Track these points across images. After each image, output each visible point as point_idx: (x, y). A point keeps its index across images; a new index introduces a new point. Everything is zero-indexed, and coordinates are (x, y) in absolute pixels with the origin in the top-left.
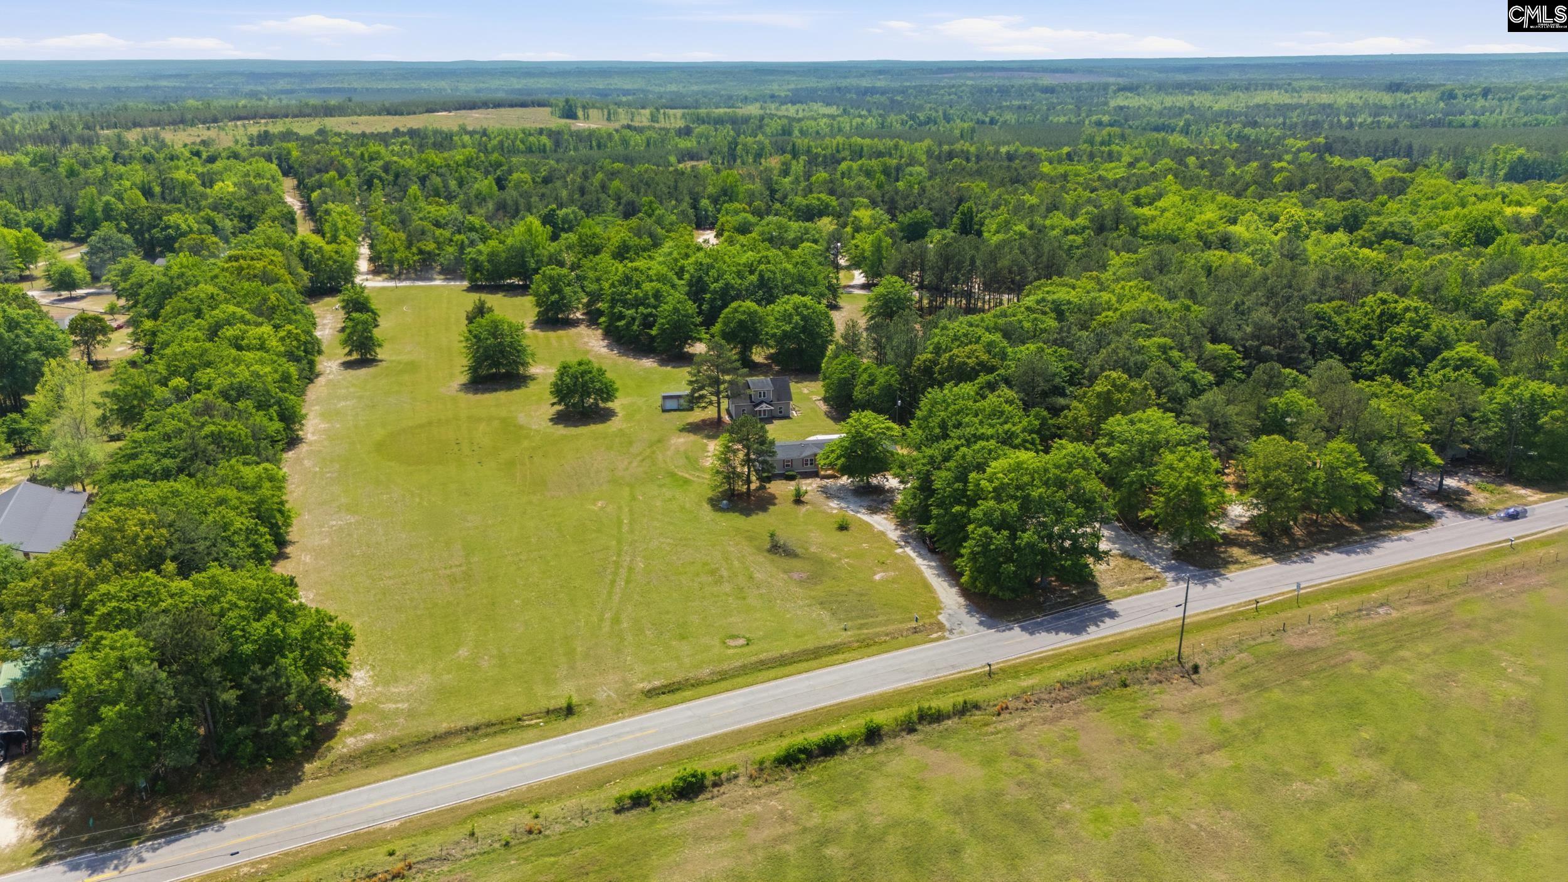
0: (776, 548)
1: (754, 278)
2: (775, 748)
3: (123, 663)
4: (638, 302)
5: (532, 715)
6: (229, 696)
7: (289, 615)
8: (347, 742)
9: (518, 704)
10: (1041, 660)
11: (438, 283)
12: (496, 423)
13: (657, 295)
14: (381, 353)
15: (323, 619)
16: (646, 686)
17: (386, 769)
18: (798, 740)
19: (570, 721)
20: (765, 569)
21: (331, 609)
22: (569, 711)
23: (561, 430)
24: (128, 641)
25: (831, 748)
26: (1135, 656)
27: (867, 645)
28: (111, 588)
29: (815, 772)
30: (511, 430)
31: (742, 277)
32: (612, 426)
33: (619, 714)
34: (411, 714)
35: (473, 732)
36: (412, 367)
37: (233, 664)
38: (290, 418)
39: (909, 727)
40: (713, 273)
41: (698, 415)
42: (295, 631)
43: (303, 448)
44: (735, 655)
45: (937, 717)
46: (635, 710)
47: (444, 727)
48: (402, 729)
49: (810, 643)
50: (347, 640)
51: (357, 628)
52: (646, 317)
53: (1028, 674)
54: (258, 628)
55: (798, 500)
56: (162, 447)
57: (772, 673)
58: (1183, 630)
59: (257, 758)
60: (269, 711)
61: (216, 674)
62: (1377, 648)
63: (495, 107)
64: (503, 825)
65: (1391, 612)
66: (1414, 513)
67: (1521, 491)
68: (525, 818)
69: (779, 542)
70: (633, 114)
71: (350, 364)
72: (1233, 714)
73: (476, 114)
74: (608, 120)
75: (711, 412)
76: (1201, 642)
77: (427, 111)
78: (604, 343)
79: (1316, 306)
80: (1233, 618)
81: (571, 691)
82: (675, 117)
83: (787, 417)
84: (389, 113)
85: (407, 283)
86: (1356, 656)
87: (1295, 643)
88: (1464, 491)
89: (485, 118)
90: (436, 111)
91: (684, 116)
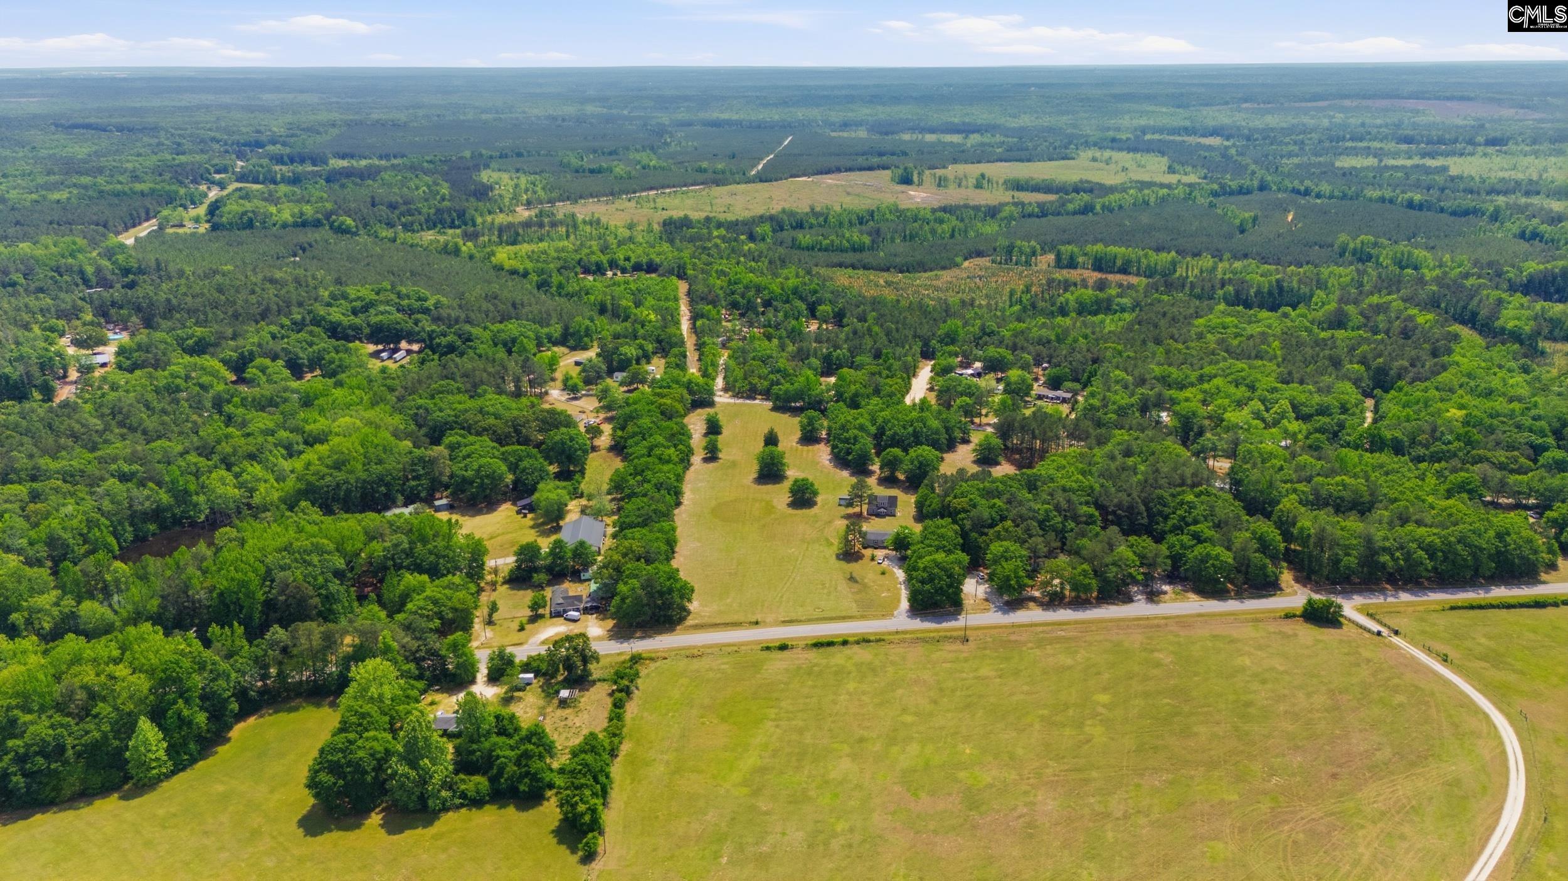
0: (852, 579)
1: (910, 430)
3: (633, 589)
4: (847, 441)
5: (746, 623)
6: (660, 602)
7: (677, 580)
8: (690, 621)
9: (742, 619)
10: (918, 630)
11: (757, 402)
12: (763, 504)
13: (856, 438)
14: (720, 455)
15: (686, 583)
16: (781, 619)
17: (701, 631)
18: (820, 641)
19: (756, 626)
20: (843, 587)
21: (689, 580)
22: (757, 623)
23: (791, 511)
24: (634, 582)
25: (830, 644)
26: (948, 634)
27: (863, 617)
28: (629, 566)
29: (822, 650)
30: (769, 508)
31: (905, 428)
32: (815, 510)
33: (771, 626)
34: (710, 617)
35: (726, 625)
36: (734, 464)
37: (661, 594)
38: (678, 493)
39: (858, 643)
40: (890, 425)
41: (851, 511)
42: (678, 586)
43: (682, 508)
44: (817, 614)
45: (868, 641)
46: (777, 625)
47: (719, 622)
48: (706, 620)
49: (844, 614)
50: (693, 591)
51: (696, 588)
52: (848, 449)
53: (912, 634)
54: (668, 583)
55: (873, 559)
56: (637, 513)
57: (822, 622)
58: (966, 629)
59: (664, 622)
60: (669, 608)
61: (657, 595)
62: (1041, 643)
63: (846, 171)
64: (730, 649)
65: (1063, 633)
66: (1129, 599)
67: (1192, 596)
68: (736, 648)
69: (854, 575)
70: (961, 180)
71: (706, 460)
72: (965, 655)
73: (829, 180)
74: (939, 185)
75: (857, 509)
76: (980, 633)
77: (791, 176)
78: (829, 457)
79: (1159, 492)
80: (1001, 627)
81: (759, 617)
82: (997, 183)
83: (894, 516)
84: (761, 181)
85: (741, 401)
86: (1030, 645)
87: (1013, 638)
88: (1165, 593)
89: (836, 185)
90: (798, 176)
91: (1005, 182)
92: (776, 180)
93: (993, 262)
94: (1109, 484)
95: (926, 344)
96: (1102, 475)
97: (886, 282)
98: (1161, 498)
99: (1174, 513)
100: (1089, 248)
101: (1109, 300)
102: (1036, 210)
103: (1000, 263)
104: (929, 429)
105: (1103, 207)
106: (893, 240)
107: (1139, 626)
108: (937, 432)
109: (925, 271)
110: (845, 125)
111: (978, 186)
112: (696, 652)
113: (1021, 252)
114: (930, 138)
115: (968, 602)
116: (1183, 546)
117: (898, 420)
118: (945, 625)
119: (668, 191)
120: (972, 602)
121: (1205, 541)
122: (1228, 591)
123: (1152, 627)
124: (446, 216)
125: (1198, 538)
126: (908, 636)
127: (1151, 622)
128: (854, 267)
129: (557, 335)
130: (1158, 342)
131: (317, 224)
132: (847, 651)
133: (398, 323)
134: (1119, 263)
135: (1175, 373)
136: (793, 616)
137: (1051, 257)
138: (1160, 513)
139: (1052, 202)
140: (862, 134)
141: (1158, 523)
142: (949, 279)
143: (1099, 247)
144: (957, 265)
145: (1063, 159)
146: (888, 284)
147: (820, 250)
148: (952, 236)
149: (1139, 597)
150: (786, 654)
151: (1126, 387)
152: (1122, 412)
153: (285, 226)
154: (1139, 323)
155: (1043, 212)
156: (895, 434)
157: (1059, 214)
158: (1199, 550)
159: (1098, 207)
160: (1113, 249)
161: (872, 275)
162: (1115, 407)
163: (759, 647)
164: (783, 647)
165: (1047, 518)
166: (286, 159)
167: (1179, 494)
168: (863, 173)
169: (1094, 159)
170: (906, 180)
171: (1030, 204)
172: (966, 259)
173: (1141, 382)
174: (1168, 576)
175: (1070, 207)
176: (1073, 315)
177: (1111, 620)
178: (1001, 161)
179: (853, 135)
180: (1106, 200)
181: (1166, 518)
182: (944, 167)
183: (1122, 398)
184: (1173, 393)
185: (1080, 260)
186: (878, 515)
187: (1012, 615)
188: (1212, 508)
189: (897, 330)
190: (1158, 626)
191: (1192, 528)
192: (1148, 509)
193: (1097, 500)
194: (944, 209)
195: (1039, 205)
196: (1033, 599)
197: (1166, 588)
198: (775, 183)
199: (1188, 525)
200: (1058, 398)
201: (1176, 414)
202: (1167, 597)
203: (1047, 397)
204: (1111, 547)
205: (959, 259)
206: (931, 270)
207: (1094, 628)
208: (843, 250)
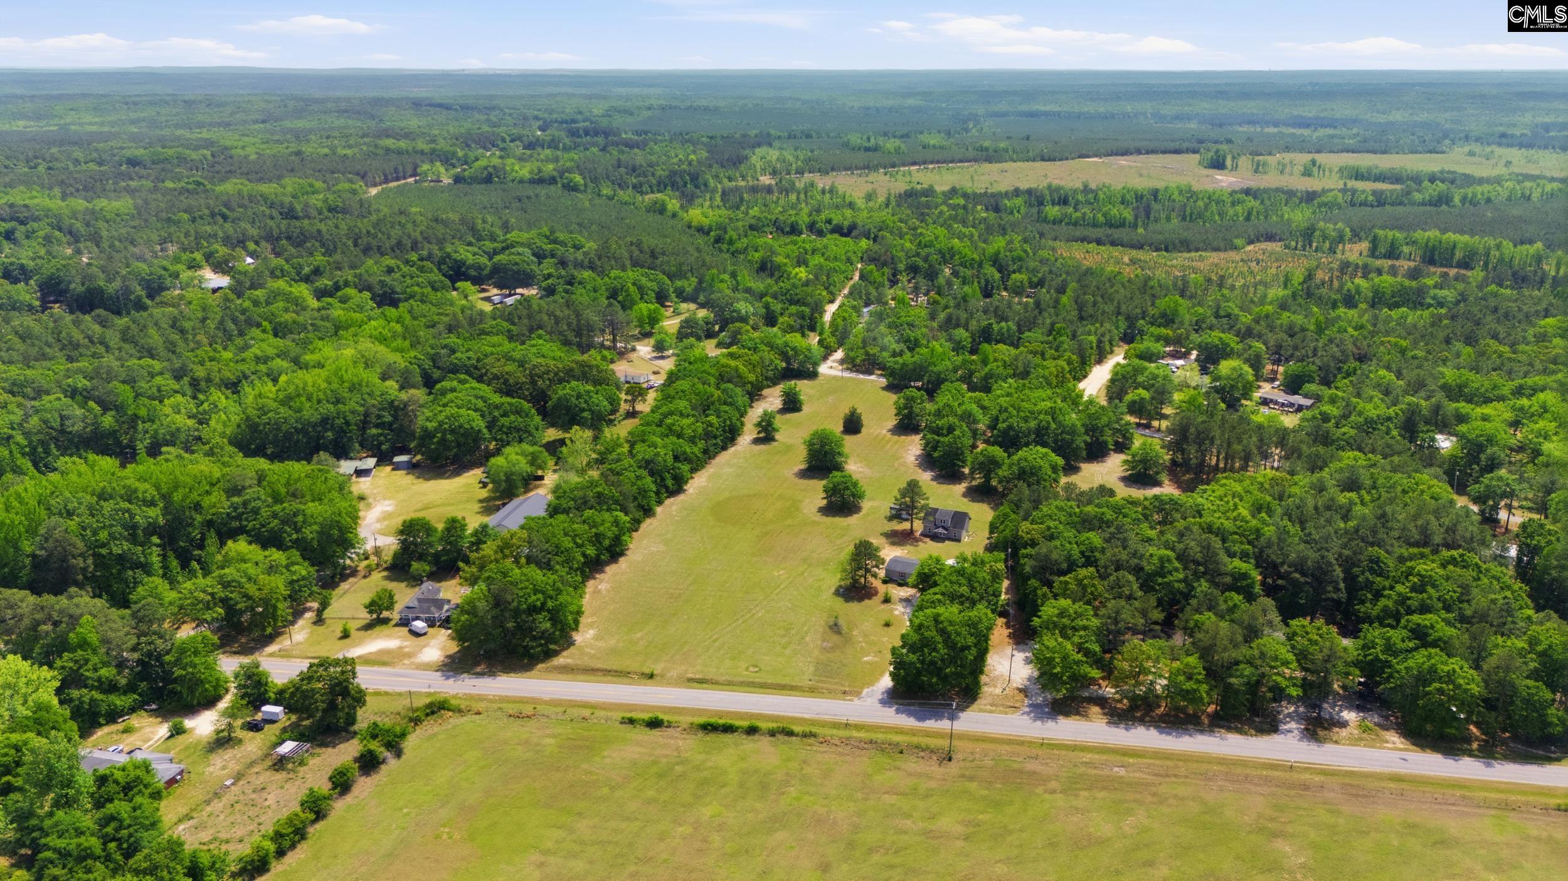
0: (835, 628)
2: (702, 720)
4: (938, 431)
5: (635, 673)
6: (511, 625)
7: (549, 596)
8: (560, 660)
10: (882, 727)
11: (873, 377)
12: (788, 503)
13: (950, 428)
14: (777, 436)
16: (690, 675)
17: (565, 676)
18: (712, 720)
19: (650, 681)
20: (815, 637)
22: (651, 676)
25: (728, 729)
27: (812, 691)
28: (494, 566)
29: (712, 737)
30: (791, 511)
32: (849, 520)
33: (667, 684)
34: (592, 657)
35: (607, 672)
36: (787, 450)
37: (516, 612)
39: (772, 733)
41: (900, 526)
42: (549, 604)
44: (745, 676)
45: (790, 733)
46: (677, 684)
47: (599, 666)
49: (784, 683)
52: (936, 442)
53: (867, 731)
54: (531, 599)
55: (885, 601)
57: (746, 689)
58: (959, 737)
59: (523, 655)
60: (526, 636)
61: (508, 614)
62: (1072, 786)
63: (1147, 153)
64: (575, 712)
65: (1122, 772)
66: (1270, 726)
67: (1394, 739)
68: (586, 712)
69: (841, 622)
70: (1284, 166)
71: (757, 441)
72: (933, 784)
73: (1123, 161)
74: (1256, 171)
75: (906, 526)
76: (979, 747)
77: (1079, 157)
78: (919, 452)
79: (1375, 551)
80: (1021, 743)
81: (657, 669)
82: (1331, 170)
83: (959, 540)
84: (1043, 159)
85: (853, 375)
86: (1053, 784)
87: (1030, 766)
88: (1344, 724)
89: (1130, 167)
90: (1088, 157)
91: (1341, 170)
92: (1061, 160)
93: (1287, 247)
94: (1294, 529)
95: (1132, 324)
96: (1288, 514)
97: (1131, 260)
98: (1376, 561)
99: (1392, 588)
100: (1419, 235)
101: (1421, 292)
102: (1371, 198)
103: (1296, 248)
104: (1060, 424)
105: (1464, 199)
106: (1168, 219)
107: (1267, 780)
108: (1073, 431)
109: (1189, 251)
110: (1178, 118)
111: (1307, 173)
112: (528, 710)
113: (1325, 237)
114: (1271, 130)
115: (990, 690)
116: (1389, 648)
117: (1019, 410)
118: (931, 724)
119: (931, 166)
120: (998, 691)
121: (1434, 644)
122: (1468, 739)
123: (1291, 786)
124: (678, 179)
125: (1421, 637)
126: (855, 734)
127: (1295, 776)
128: (1099, 242)
129: (689, 289)
130: (1470, 340)
131: (552, 181)
132: (749, 744)
133: (516, 264)
134: (1458, 255)
135: (1476, 381)
136: (711, 673)
137: (1365, 245)
138: (1369, 585)
139: (1391, 191)
140: (1193, 125)
141: (1363, 602)
142: (1216, 261)
143: (1433, 234)
144: (1235, 248)
145: (1430, 152)
146: (1133, 262)
147: (1068, 224)
148: (1248, 219)
149: (1293, 725)
150: (656, 732)
151: (1387, 392)
152: (1369, 426)
153: (521, 181)
154: (1453, 318)
155: (1380, 200)
156: (1010, 427)
157: (1401, 204)
158: (1420, 659)
159: (1457, 200)
160: (1451, 236)
161: (1116, 252)
162: (1361, 420)
163: (619, 715)
164: (654, 724)
165: (1161, 572)
166: (581, 132)
167: (1411, 558)
168: (1167, 155)
169: (1471, 154)
170: (1218, 164)
171: (1364, 191)
172: (1251, 242)
173: (1417, 386)
174: (1361, 695)
175: (1417, 196)
176: (1363, 306)
177: (1222, 761)
178: (1348, 152)
179: (1179, 126)
180: (1470, 191)
181: (1378, 595)
182: (1270, 154)
183: (1374, 407)
184: (1463, 407)
185: (1406, 249)
186: (935, 538)
187: (1050, 724)
188: (1465, 589)
189: (1095, 304)
190: (1306, 787)
191: (1416, 618)
192: (1350, 579)
193: (1261, 551)
194: (1247, 192)
195: (1374, 193)
196: (1101, 702)
197: (1350, 716)
198: (1058, 163)
199: (1409, 612)
200: (1291, 405)
201: (1461, 437)
202: (1344, 733)
203: (1276, 403)
204: (1252, 633)
205: (1239, 242)
206: (1197, 250)
207: (1183, 771)
208: (1095, 225)
